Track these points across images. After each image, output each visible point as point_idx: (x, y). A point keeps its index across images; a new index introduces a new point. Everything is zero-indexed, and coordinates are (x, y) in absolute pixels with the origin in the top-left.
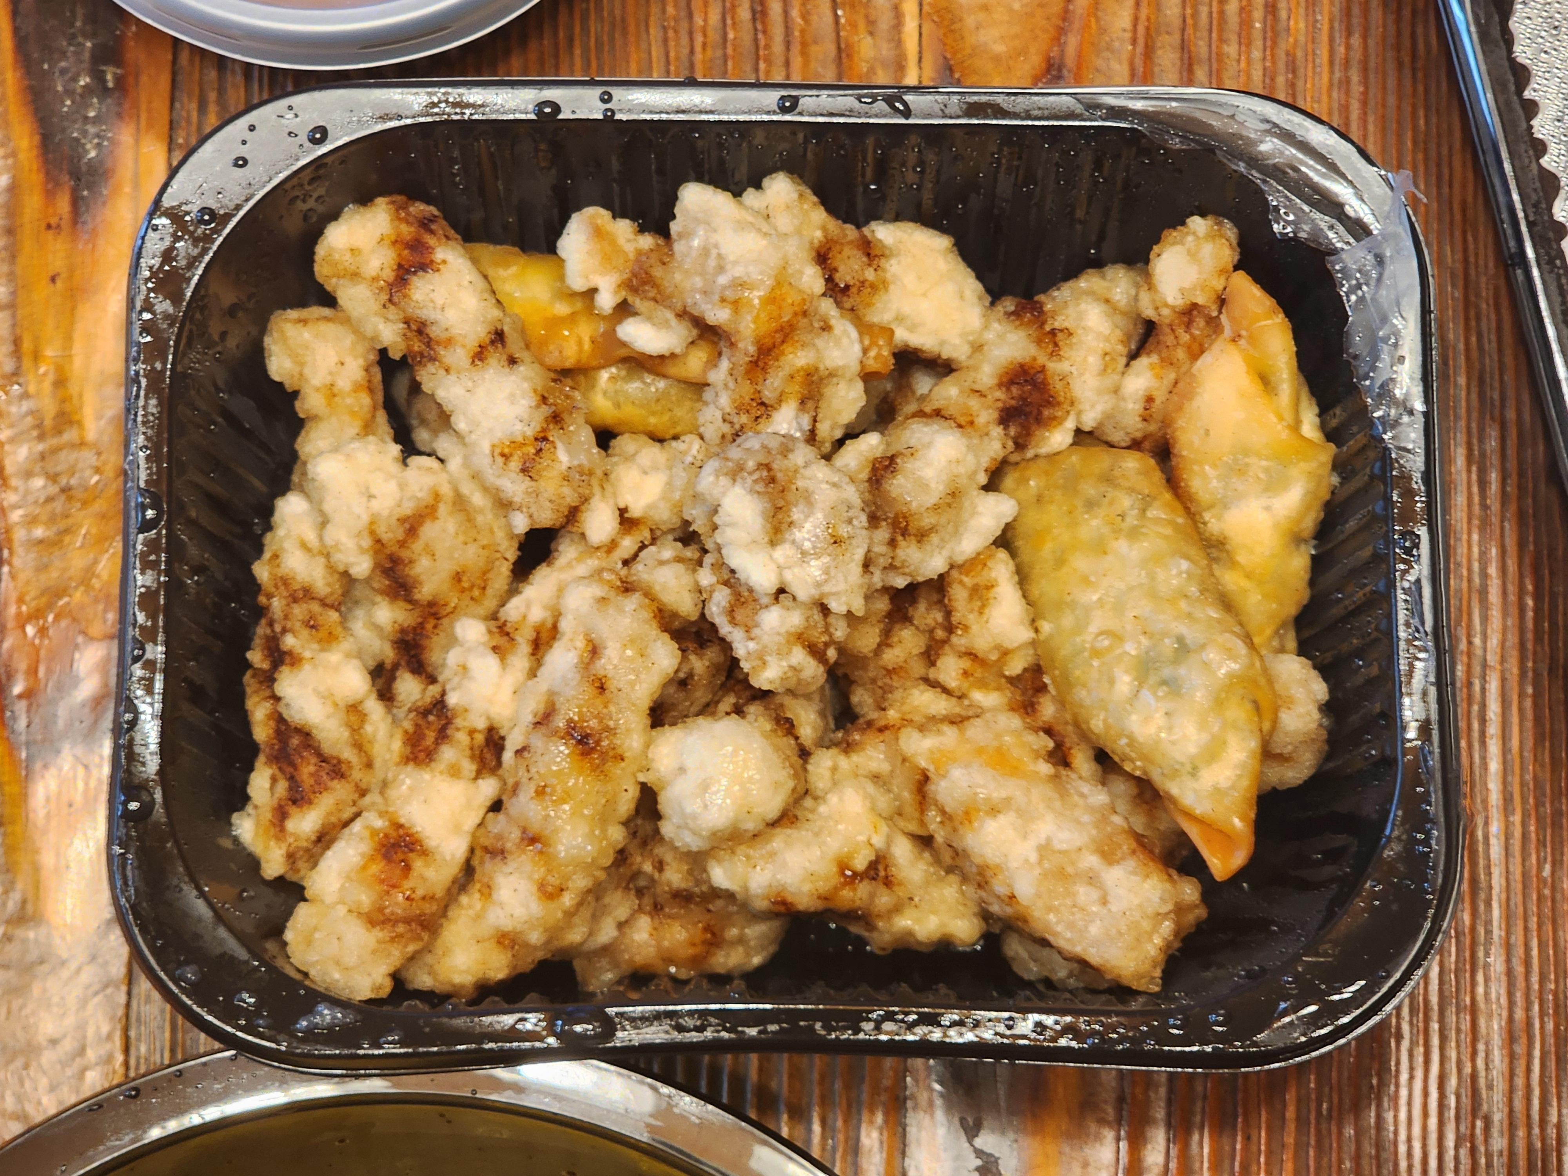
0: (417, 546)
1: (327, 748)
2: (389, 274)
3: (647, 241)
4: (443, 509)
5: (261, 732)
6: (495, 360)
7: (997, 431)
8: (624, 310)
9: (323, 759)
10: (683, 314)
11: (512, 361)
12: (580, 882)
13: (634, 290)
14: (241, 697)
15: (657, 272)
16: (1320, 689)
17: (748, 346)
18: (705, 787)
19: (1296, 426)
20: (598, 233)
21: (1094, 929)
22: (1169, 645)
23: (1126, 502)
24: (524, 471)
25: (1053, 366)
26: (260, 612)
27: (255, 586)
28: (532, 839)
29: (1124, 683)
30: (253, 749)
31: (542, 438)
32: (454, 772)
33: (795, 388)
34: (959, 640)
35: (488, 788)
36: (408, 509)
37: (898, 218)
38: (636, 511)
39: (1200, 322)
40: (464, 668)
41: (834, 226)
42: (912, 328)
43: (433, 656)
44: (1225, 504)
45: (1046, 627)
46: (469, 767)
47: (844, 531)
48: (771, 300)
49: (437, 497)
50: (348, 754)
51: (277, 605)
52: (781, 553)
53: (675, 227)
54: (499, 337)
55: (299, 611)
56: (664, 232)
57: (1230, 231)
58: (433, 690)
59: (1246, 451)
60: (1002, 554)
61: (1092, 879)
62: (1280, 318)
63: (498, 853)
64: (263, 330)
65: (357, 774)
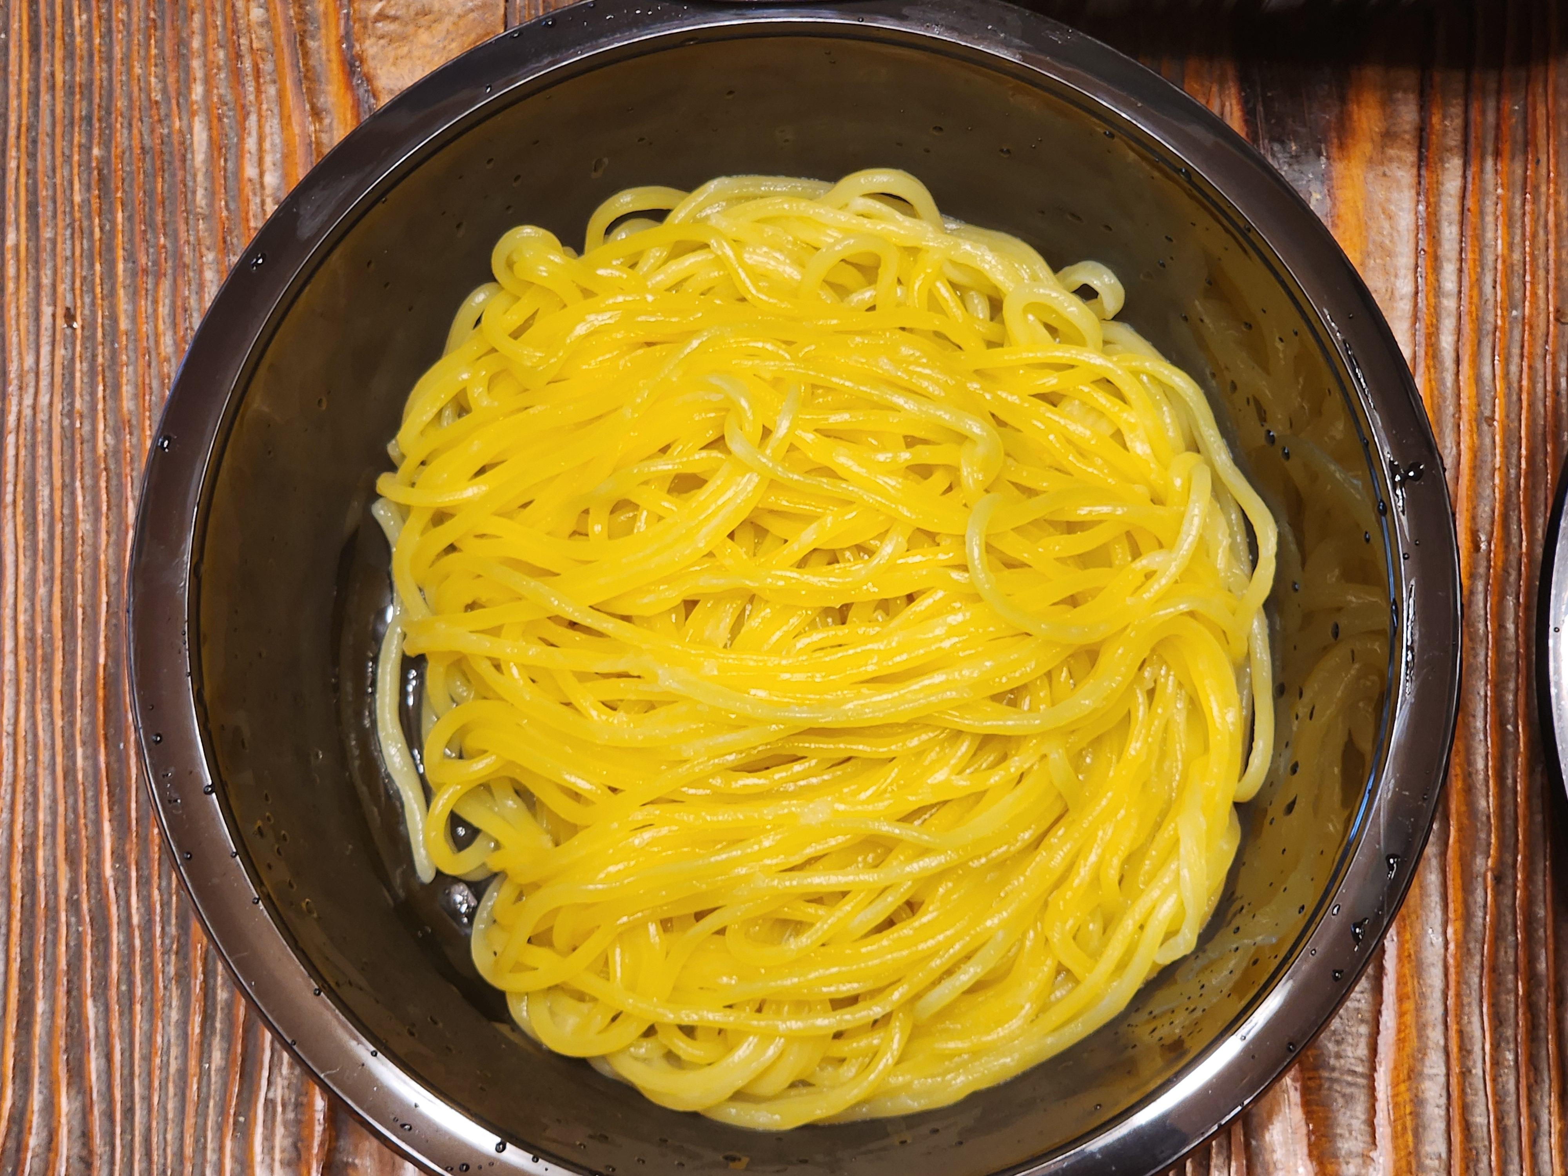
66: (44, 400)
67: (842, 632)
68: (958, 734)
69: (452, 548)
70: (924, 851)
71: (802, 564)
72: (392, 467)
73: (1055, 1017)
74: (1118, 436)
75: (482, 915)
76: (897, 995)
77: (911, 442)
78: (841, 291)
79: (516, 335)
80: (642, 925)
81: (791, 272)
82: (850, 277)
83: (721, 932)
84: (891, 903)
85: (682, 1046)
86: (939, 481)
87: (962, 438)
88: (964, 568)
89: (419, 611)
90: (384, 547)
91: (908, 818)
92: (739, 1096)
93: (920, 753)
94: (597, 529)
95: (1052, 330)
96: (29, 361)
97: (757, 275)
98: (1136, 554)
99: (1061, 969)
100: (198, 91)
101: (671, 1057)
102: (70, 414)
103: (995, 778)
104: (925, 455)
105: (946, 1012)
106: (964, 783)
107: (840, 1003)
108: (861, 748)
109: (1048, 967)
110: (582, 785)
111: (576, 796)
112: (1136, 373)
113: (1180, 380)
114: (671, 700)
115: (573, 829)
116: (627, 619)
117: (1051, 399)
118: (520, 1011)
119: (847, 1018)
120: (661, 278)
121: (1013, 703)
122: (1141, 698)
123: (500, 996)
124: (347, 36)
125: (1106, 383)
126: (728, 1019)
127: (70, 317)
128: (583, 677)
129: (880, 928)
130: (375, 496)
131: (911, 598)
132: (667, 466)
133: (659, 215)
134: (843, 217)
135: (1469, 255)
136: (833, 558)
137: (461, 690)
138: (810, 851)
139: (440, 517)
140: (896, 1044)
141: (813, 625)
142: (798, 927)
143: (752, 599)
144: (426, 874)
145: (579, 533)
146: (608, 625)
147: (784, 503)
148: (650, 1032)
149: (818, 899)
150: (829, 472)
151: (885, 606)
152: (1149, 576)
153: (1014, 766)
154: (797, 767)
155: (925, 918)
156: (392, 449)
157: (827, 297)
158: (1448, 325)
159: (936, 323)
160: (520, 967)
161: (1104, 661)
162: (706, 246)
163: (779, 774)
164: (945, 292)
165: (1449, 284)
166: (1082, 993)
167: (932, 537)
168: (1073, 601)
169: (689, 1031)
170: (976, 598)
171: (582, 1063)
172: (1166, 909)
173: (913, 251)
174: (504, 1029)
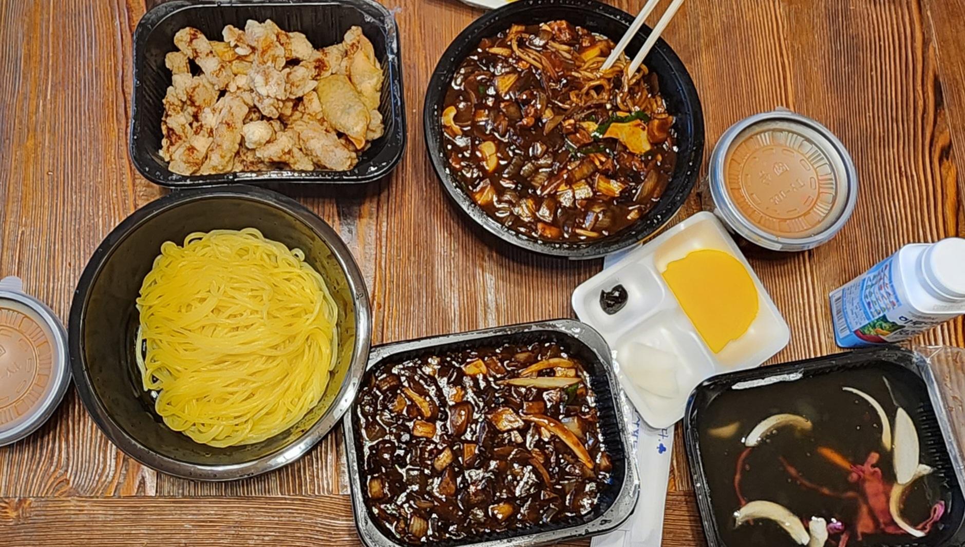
0: (195, 93)
1: (177, 133)
2: (189, 40)
3: (241, 32)
4: (200, 86)
5: (165, 132)
6: (210, 55)
7: (314, 70)
8: (236, 46)
9: (176, 135)
10: (248, 45)
11: (214, 56)
12: (229, 155)
13: (238, 41)
14: (160, 126)
15: (242, 36)
16: (381, 117)
17: (260, 50)
18: (253, 133)
19: (375, 66)
20: (230, 29)
21: (334, 161)
22: (348, 106)
23: (340, 83)
24: (217, 76)
25: (325, 59)
26: (165, 109)
27: (163, 104)
28: (218, 145)
29: (339, 113)
30: (163, 136)
31: (220, 70)
32: (204, 136)
33: (270, 59)
34: (307, 111)
35: (211, 139)
36: (194, 86)
37: (294, 31)
38: (240, 86)
39: (355, 48)
40: (206, 117)
41: (280, 30)
42: (297, 53)
43: (200, 118)
44: (361, 83)
45: (324, 107)
46: (207, 135)
47: (280, 82)
48: (265, 40)
49: (199, 84)
50: (182, 134)
51: (167, 107)
52: (267, 87)
53: (246, 28)
54: (211, 52)
55: (172, 107)
56: (244, 30)
57: (360, 29)
58: (200, 123)
59: (365, 71)
60: (315, 93)
61: (333, 151)
62: (370, 44)
63: (212, 150)
64: (165, 57)
65: (184, 138)
66: (63, 283)
67: (236, 333)
68: (262, 356)
69: (152, 314)
70: (254, 382)
71: (228, 318)
72: (140, 296)
73: (286, 420)
74: (303, 288)
75: (158, 399)
76: (249, 416)
77: (252, 290)
78: (241, 256)
79: (167, 267)
80: (192, 400)
81: (229, 251)
82: (243, 252)
83: (209, 401)
84: (247, 394)
85: (202, 429)
86: (259, 299)
87: (264, 289)
88: (262, 318)
89: (146, 329)
90: (138, 313)
91: (251, 375)
92: (214, 439)
93: (254, 360)
94: (183, 310)
95: (289, 265)
96: (60, 274)
97: (221, 253)
98: (306, 314)
99: (289, 410)
100: (100, 212)
101: (200, 431)
102: (69, 286)
103: (271, 366)
104: (255, 293)
105: (261, 419)
106: (263, 367)
107: (236, 418)
108: (240, 359)
109: (285, 409)
110: (179, 368)
111: (178, 371)
112: (307, 274)
113: (317, 275)
114: (199, 349)
115: (178, 378)
116: (190, 331)
117: (288, 280)
118: (165, 420)
119: (237, 421)
120: (200, 254)
121: (276, 349)
122: (307, 348)
123: (161, 417)
124: (135, 200)
125: (300, 276)
126: (211, 422)
127: (70, 265)
128: (179, 344)
129: (245, 400)
130: (136, 303)
131: (252, 325)
132: (199, 296)
133: (200, 239)
134: (241, 239)
135: (388, 245)
136: (235, 316)
137: (155, 346)
138: (229, 382)
139: (150, 307)
140: (250, 427)
141: (230, 331)
142: (225, 400)
143: (217, 326)
144: (146, 389)
145: (180, 311)
146: (185, 332)
147: (224, 304)
148: (194, 425)
149: (232, 394)
150: (234, 298)
151: (247, 327)
152: (308, 319)
153: (275, 363)
154: (226, 363)
155: (255, 398)
156: (140, 292)
157: (238, 257)
158: (383, 261)
159: (262, 263)
160: (164, 410)
161: (297, 338)
162: (209, 246)
163: (222, 365)
164: (265, 256)
165: (384, 252)
166: (293, 415)
167: (257, 312)
168: (290, 325)
169: (203, 425)
170: (265, 325)
171: (180, 432)
172: (311, 396)
173: (257, 247)
174: (162, 426)
